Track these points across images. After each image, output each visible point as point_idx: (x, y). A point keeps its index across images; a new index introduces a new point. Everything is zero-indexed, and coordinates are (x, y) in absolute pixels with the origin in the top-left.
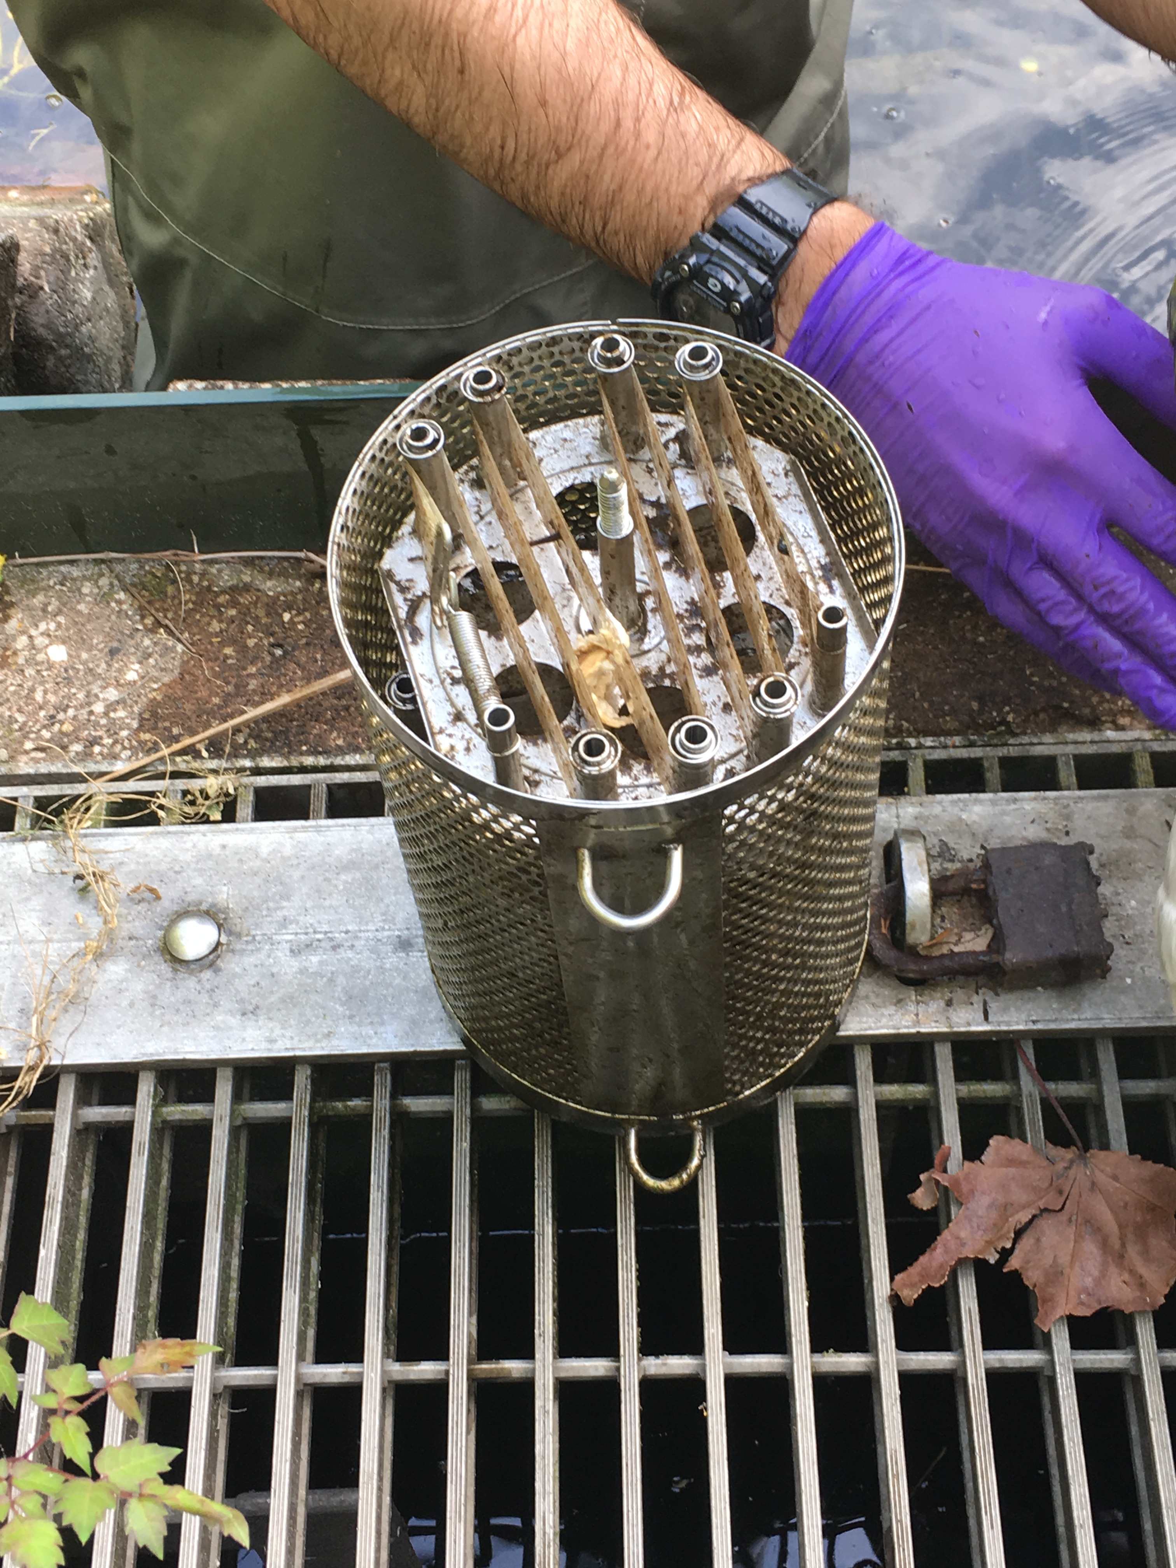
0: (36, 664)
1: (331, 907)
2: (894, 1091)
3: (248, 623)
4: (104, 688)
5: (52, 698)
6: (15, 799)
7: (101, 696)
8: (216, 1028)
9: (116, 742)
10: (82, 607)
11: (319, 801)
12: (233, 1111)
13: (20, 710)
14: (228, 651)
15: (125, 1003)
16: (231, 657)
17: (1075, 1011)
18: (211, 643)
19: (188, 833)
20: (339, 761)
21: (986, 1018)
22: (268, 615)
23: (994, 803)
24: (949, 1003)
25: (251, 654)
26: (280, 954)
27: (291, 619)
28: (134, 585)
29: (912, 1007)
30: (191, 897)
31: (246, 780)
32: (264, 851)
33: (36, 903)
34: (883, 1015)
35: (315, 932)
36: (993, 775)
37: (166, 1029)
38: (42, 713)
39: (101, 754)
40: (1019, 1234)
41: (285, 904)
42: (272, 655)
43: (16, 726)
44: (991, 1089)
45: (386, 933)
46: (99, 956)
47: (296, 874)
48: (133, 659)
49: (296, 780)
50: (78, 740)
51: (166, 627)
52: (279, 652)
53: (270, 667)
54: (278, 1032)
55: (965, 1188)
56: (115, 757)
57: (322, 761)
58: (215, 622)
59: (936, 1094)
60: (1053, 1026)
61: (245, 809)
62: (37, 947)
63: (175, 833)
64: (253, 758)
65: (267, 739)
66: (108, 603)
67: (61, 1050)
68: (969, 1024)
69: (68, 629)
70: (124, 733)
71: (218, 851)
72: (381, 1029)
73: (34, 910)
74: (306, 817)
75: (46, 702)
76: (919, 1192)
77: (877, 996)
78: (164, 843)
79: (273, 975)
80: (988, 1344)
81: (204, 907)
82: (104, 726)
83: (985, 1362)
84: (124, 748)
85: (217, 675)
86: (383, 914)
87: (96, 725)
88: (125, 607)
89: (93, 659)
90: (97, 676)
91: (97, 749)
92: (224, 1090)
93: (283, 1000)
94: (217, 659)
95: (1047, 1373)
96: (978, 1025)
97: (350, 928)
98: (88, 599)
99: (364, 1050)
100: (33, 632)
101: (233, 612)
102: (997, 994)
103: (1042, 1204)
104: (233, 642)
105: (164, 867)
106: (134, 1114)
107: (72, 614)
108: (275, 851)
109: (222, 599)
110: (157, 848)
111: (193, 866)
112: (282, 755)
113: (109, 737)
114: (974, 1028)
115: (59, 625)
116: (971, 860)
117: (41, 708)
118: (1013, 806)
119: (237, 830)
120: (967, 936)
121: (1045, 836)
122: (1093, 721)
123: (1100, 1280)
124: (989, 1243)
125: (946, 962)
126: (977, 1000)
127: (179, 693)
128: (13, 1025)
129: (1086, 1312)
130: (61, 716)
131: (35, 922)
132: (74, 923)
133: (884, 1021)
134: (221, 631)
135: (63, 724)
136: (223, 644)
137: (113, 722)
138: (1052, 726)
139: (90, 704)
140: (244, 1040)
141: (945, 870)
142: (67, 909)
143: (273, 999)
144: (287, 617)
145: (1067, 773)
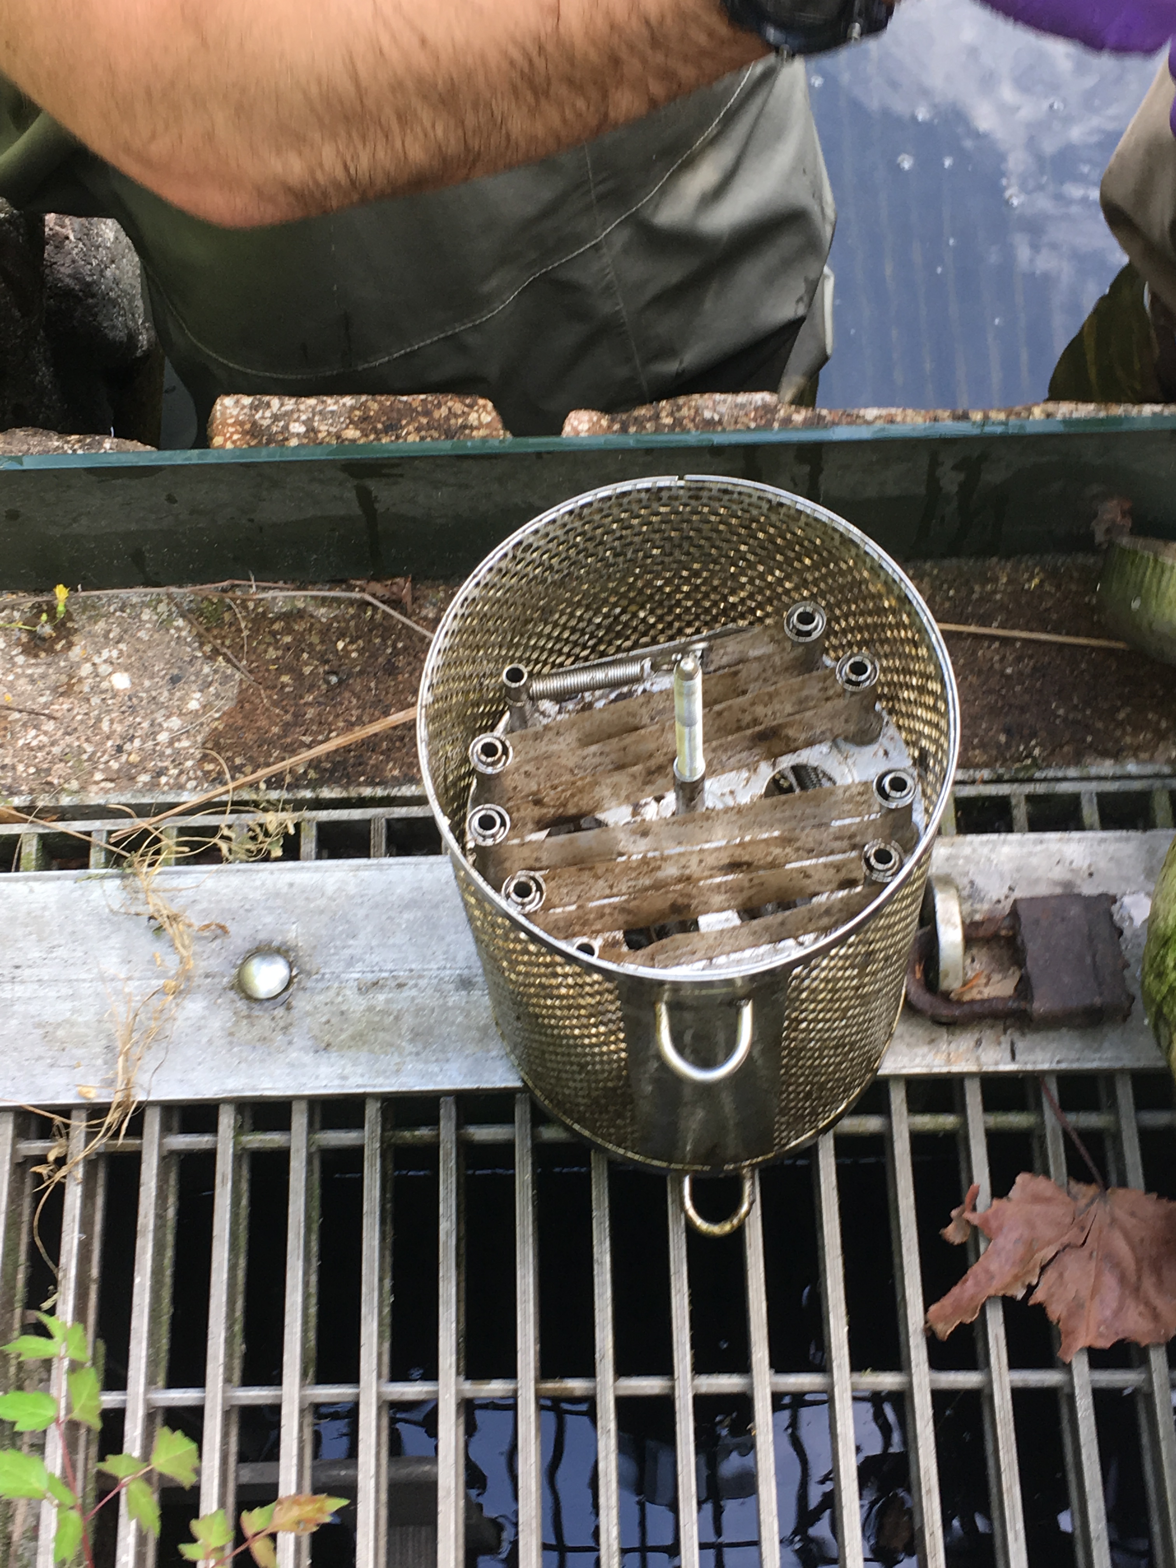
0: (102, 692)
1: (394, 945)
2: (926, 1122)
3: (304, 651)
4: (168, 717)
5: (118, 728)
6: (89, 834)
7: (165, 725)
8: (291, 1065)
9: (181, 772)
10: (142, 634)
11: (379, 838)
12: (308, 1140)
13: (87, 740)
14: (285, 679)
15: (205, 1040)
16: (287, 685)
17: (1095, 1050)
18: (268, 670)
19: (258, 871)
20: (395, 792)
21: (1013, 1057)
22: (322, 642)
23: (1021, 844)
24: (978, 1043)
25: (307, 683)
26: (348, 992)
27: (345, 647)
28: (190, 611)
29: (944, 1046)
30: (262, 936)
31: (307, 814)
32: (330, 889)
33: (115, 941)
34: (917, 1055)
35: (381, 971)
36: (1020, 813)
37: (243, 1065)
38: (110, 743)
39: (167, 784)
40: (1043, 1269)
41: (351, 942)
42: (328, 682)
43: (85, 757)
44: (1016, 1120)
45: (448, 972)
46: (178, 993)
47: (362, 912)
48: (194, 687)
49: (356, 814)
50: (145, 770)
51: (224, 655)
52: (334, 679)
53: (326, 695)
54: (348, 1070)
55: (994, 1224)
56: (181, 787)
57: (380, 792)
58: (271, 649)
59: (965, 1124)
60: (1075, 1066)
61: (308, 844)
62: (119, 985)
63: (245, 871)
64: (314, 789)
65: (326, 770)
66: (168, 630)
67: (146, 1086)
68: (997, 1064)
69: (130, 656)
70: (189, 763)
71: (285, 890)
72: (446, 1067)
73: (113, 948)
74: (368, 856)
75: (113, 732)
76: (951, 1227)
77: (911, 1036)
78: (235, 881)
79: (342, 1013)
80: (1014, 1364)
81: (275, 944)
82: (169, 756)
83: (1011, 1382)
84: (189, 779)
85: (275, 704)
86: (445, 953)
87: (162, 755)
88: (184, 634)
89: (155, 686)
90: (161, 706)
91: (163, 780)
92: (299, 1120)
93: (353, 1038)
94: (274, 687)
95: (1066, 1390)
96: (1006, 1064)
97: (413, 966)
98: (148, 625)
99: (430, 1087)
100: (96, 660)
101: (288, 639)
102: (1024, 1035)
103: (1065, 1240)
104: (289, 669)
105: (235, 905)
106: (216, 1142)
107: (133, 640)
108: (340, 890)
109: (276, 626)
110: (227, 887)
111: (263, 904)
112: (341, 786)
113: (175, 767)
114: (1002, 1068)
115: (121, 652)
116: (999, 901)
117: (108, 738)
118: (1039, 848)
119: (303, 868)
120: (996, 977)
121: (1068, 876)
122: (1117, 755)
123: (1118, 1312)
124: (1016, 1278)
125: (977, 1008)
126: (1005, 1040)
127: (240, 722)
128: (99, 1062)
129: (1105, 1343)
130: (127, 747)
131: (115, 960)
132: (152, 961)
133: (918, 1060)
134: (277, 658)
135: (130, 754)
136: (280, 672)
137: (178, 752)
138: (1077, 759)
139: (154, 734)
140: (317, 1077)
141: (975, 911)
142: (147, 945)
143: (342, 1037)
144: (340, 645)
145: (1090, 812)
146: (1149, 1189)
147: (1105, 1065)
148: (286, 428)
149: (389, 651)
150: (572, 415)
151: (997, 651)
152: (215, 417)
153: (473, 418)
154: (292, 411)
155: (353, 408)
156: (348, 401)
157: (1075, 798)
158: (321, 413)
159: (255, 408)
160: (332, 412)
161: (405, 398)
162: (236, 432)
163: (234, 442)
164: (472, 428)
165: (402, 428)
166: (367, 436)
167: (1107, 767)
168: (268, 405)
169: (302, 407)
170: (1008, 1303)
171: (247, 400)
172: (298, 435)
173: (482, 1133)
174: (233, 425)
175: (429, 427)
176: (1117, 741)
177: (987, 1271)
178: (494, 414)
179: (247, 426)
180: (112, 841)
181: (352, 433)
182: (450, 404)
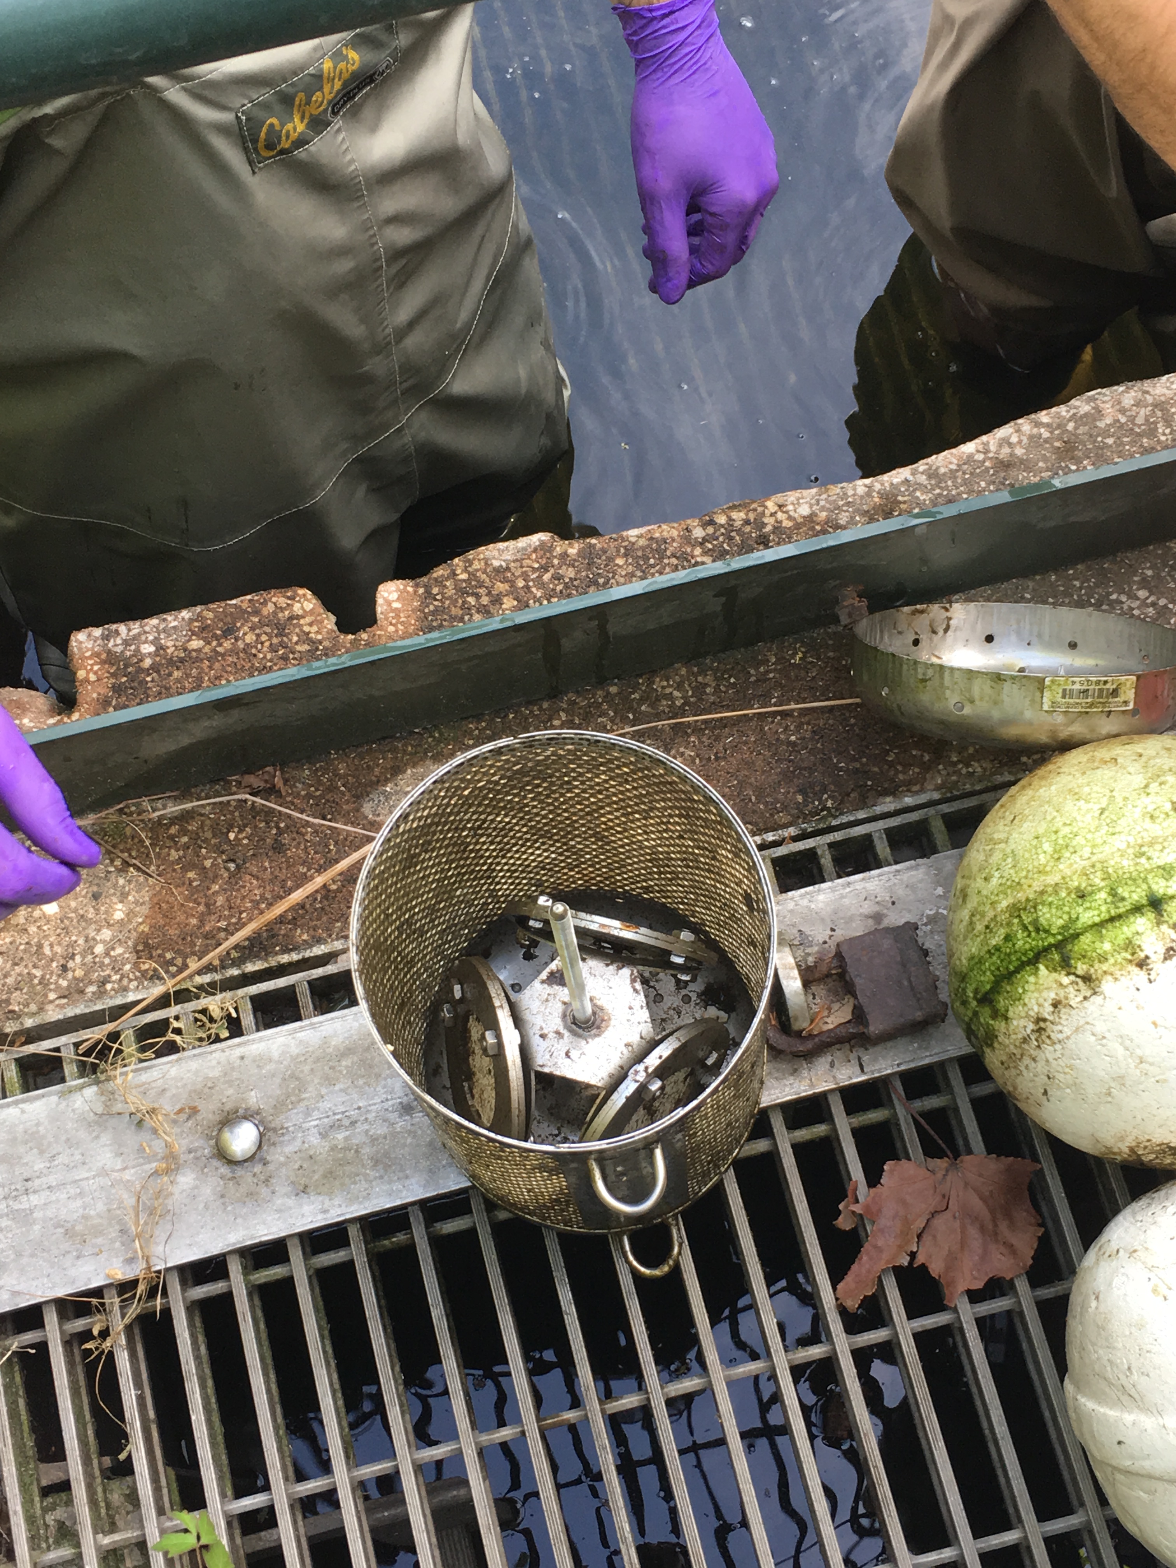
1: (341, 1090)
2: (803, 1134)
3: (201, 847)
4: (99, 931)
5: (58, 949)
6: (57, 1050)
7: (98, 938)
8: (278, 1211)
9: (122, 977)
11: (305, 999)
12: (306, 1265)
13: (35, 967)
14: (191, 875)
15: (201, 1206)
16: (195, 880)
17: (927, 1049)
18: (174, 870)
19: (211, 1053)
20: (308, 954)
21: (862, 1070)
22: (215, 836)
23: (833, 889)
24: (832, 1065)
25: (211, 875)
26: (312, 1139)
27: (236, 837)
29: (805, 1073)
30: (228, 1106)
31: (241, 992)
32: (276, 1055)
33: (105, 1138)
34: (785, 1085)
35: (334, 1114)
36: (826, 861)
37: (239, 1220)
38: (54, 964)
39: (113, 989)
40: (919, 1236)
41: (304, 1095)
42: (227, 869)
43: (36, 981)
44: (874, 1116)
45: (390, 1103)
46: (170, 1172)
47: (307, 1068)
48: (115, 900)
49: (281, 982)
50: (91, 983)
51: (134, 865)
52: (232, 866)
53: (228, 882)
54: (327, 1203)
55: (874, 1210)
56: (125, 989)
57: (295, 957)
58: (173, 851)
59: (835, 1130)
60: (912, 1065)
61: (248, 1019)
62: (117, 1176)
63: (199, 1055)
64: (239, 967)
65: (245, 947)
67: (161, 1256)
68: (851, 1078)
70: (128, 967)
71: (238, 1063)
72: (407, 1182)
73: (105, 1145)
74: (300, 1019)
75: (55, 954)
76: (841, 1218)
77: (778, 1070)
78: (194, 1065)
79: (311, 1157)
80: (911, 1315)
81: (241, 1111)
82: (108, 965)
83: (912, 1329)
84: (131, 980)
85: (188, 899)
86: (383, 1087)
87: (102, 965)
89: (81, 906)
90: (89, 922)
91: (109, 986)
92: (296, 1254)
93: (325, 1176)
94: (184, 884)
95: (956, 1325)
96: (857, 1077)
97: (360, 1104)
99: (398, 1202)
101: (185, 839)
102: (866, 1049)
103: (932, 1209)
104: (192, 866)
105: (199, 1086)
106: (230, 1286)
108: (284, 1053)
109: (173, 830)
110: (189, 1071)
111: (222, 1080)
112: (261, 959)
113: (116, 973)
114: (855, 1080)
116: (825, 942)
117: (52, 961)
118: (848, 890)
119: (248, 1041)
120: (836, 1006)
121: (877, 908)
122: (893, 792)
123: (984, 1256)
124: (900, 1247)
125: (824, 1038)
126: (853, 1056)
127: (162, 922)
128: (118, 1244)
129: (979, 1285)
130: (71, 964)
131: (109, 1155)
132: (141, 1150)
133: (787, 1089)
134: (180, 858)
135: (74, 971)
136: (185, 869)
137: (114, 960)
138: (863, 803)
139: (91, 948)
140: (303, 1216)
141: (809, 954)
142: (132, 1138)
143: (316, 1177)
144: (232, 836)
145: (882, 848)
146: (989, 1152)
147: (935, 1059)
148: (138, 650)
149: (274, 831)
150: (381, 588)
151: (779, 724)
152: (73, 654)
153: (297, 607)
154: (139, 634)
155: (191, 620)
156: (185, 614)
157: (868, 837)
158: (164, 631)
159: (106, 638)
160: (174, 627)
161: (234, 602)
162: (96, 663)
163: (96, 673)
164: (298, 617)
165: (239, 629)
166: (209, 643)
167: (888, 804)
168: (117, 633)
169: (147, 629)
170: (898, 1271)
171: (97, 632)
172: (150, 654)
173: (449, 1227)
174: (90, 658)
175: (261, 624)
176: (892, 780)
177: (876, 1247)
178: (314, 601)
179: (104, 656)
180: (80, 1052)
181: (196, 644)
182: (274, 599)
